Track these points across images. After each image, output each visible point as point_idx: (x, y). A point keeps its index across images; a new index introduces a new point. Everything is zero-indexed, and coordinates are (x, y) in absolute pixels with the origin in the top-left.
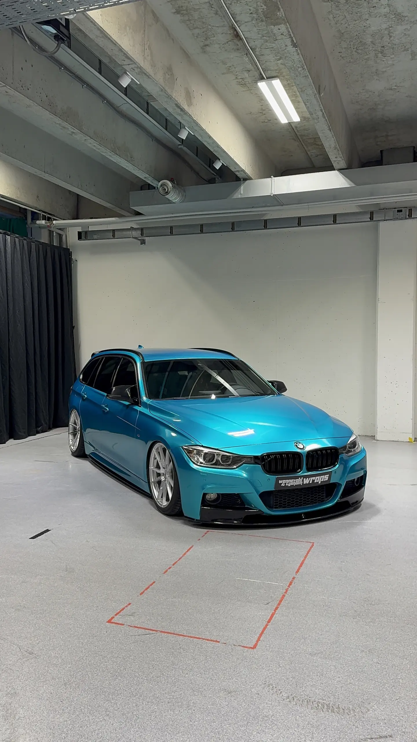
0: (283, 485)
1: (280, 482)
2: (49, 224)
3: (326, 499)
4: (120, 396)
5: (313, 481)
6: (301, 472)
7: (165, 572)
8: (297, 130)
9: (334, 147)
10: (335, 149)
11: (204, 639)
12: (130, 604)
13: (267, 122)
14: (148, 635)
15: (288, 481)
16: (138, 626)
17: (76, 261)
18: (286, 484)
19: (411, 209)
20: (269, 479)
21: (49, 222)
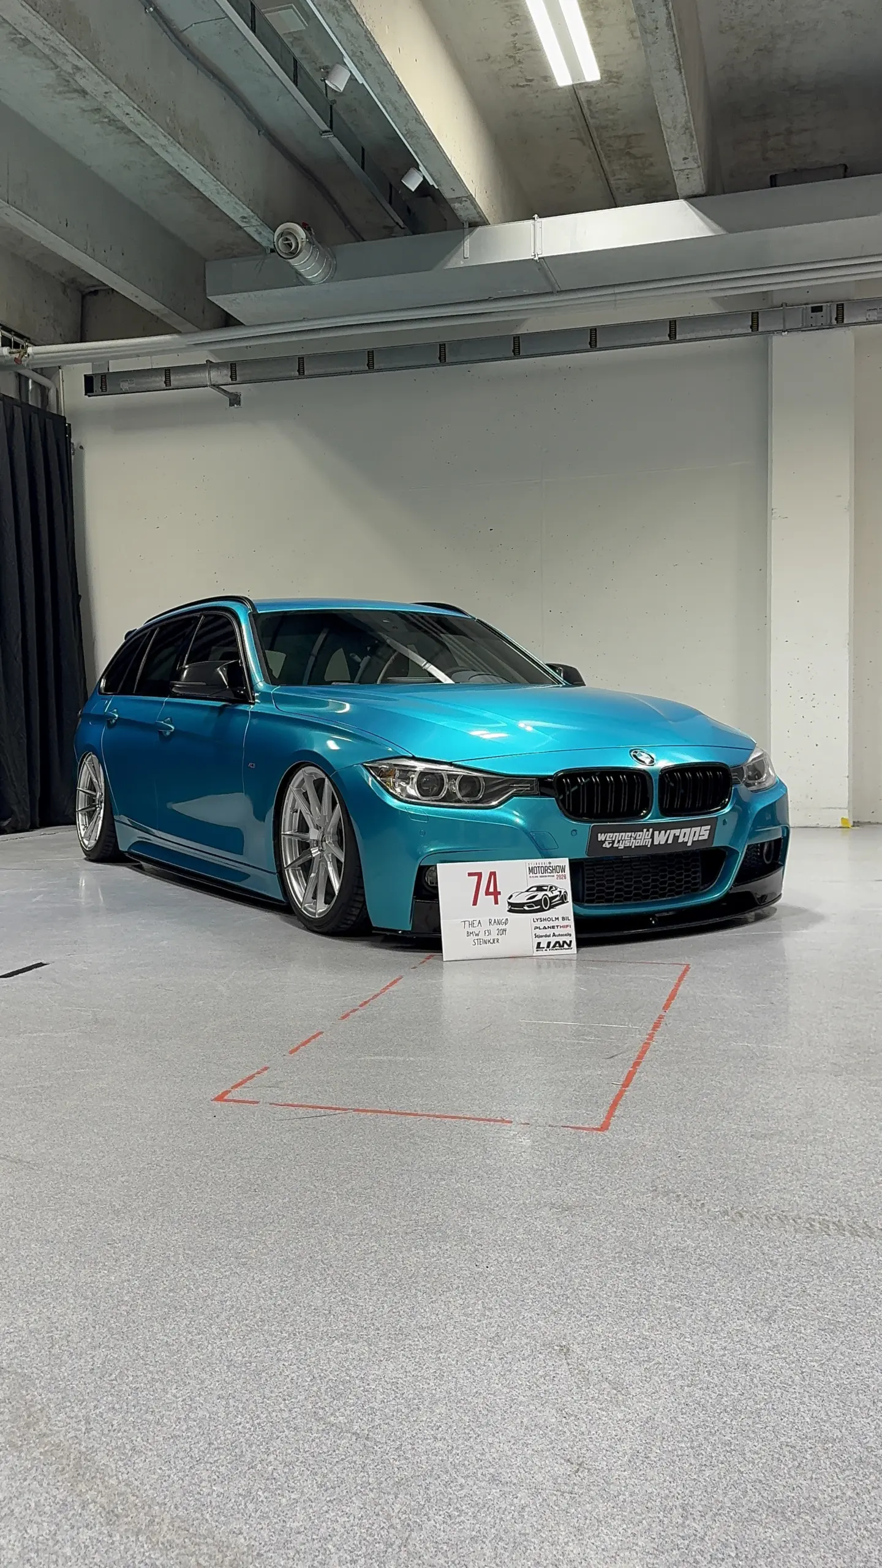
0: (608, 846)
1: (601, 837)
2: (17, 356)
3: (702, 887)
4: (204, 684)
5: (676, 838)
6: (649, 816)
7: (343, 1018)
8: (590, 110)
9: (683, 127)
10: (685, 133)
11: (469, 1119)
12: (266, 1069)
13: (523, 86)
14: (324, 1117)
15: (617, 836)
16: (296, 1103)
17: (81, 447)
18: (613, 842)
19: (843, 305)
20: (575, 830)
21: (19, 350)
